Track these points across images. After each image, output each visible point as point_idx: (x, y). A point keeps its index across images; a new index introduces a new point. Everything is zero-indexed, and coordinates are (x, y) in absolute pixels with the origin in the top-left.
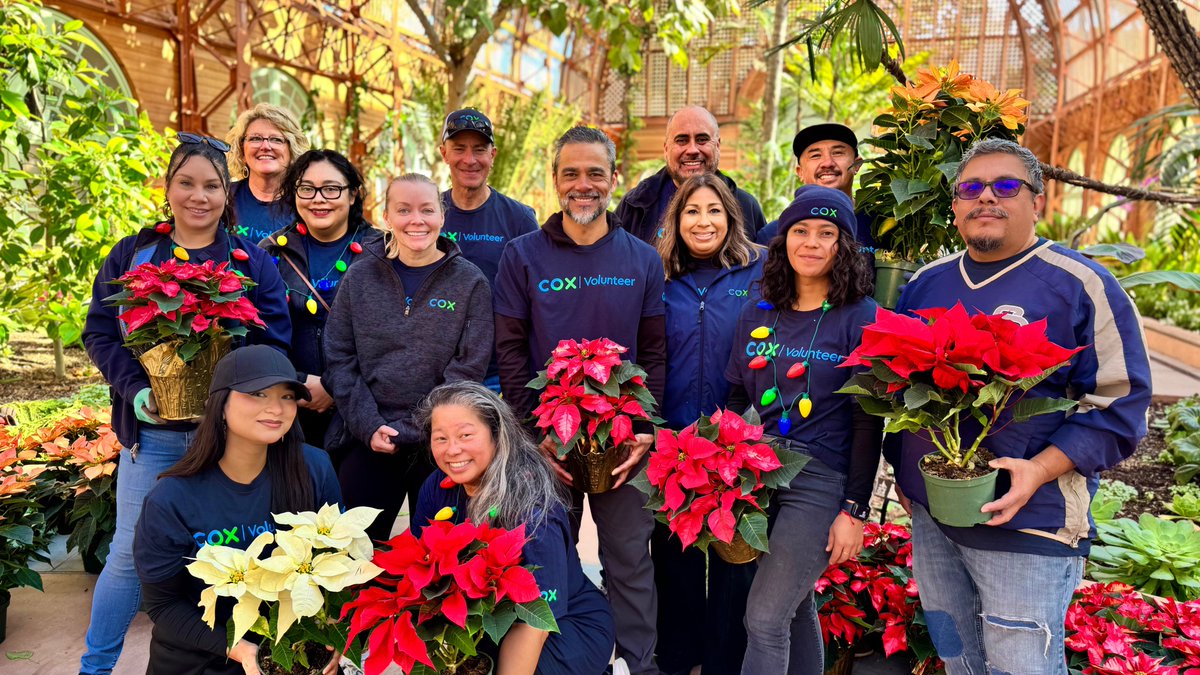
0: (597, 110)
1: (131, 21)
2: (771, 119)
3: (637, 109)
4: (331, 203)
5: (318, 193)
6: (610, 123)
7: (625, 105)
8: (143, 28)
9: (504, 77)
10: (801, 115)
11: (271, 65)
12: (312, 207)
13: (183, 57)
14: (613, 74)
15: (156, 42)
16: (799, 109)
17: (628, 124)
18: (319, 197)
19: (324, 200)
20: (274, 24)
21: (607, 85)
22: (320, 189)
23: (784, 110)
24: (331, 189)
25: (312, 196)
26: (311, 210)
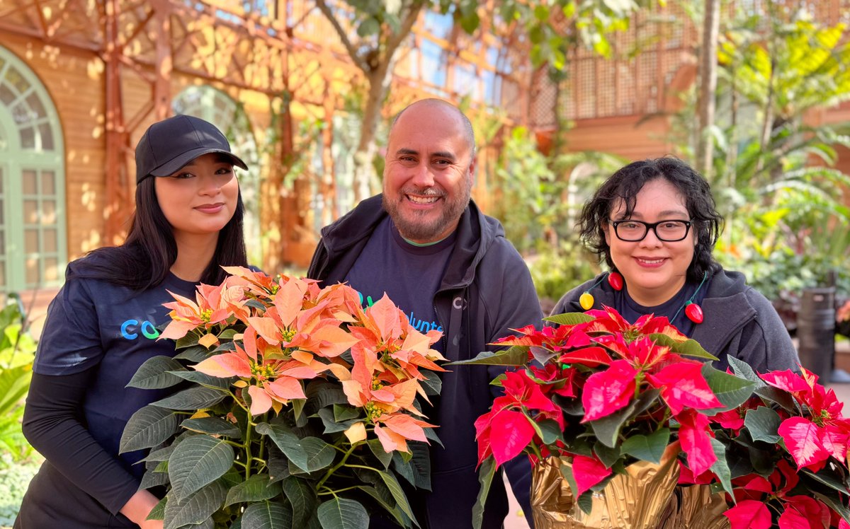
0: (529, 114)
1: (54, 43)
2: (706, 104)
3: (568, 111)
4: (669, 248)
5: (651, 232)
6: (542, 126)
7: (555, 108)
8: (67, 49)
9: (438, 88)
10: (737, 103)
11: (198, 81)
12: (639, 253)
13: (110, 77)
14: (544, 80)
15: (82, 63)
16: (734, 98)
17: (558, 125)
18: (651, 239)
19: (660, 243)
20: (204, 43)
21: (538, 92)
22: (653, 226)
23: (718, 100)
24: (670, 226)
25: (638, 236)
26: (636, 258)
